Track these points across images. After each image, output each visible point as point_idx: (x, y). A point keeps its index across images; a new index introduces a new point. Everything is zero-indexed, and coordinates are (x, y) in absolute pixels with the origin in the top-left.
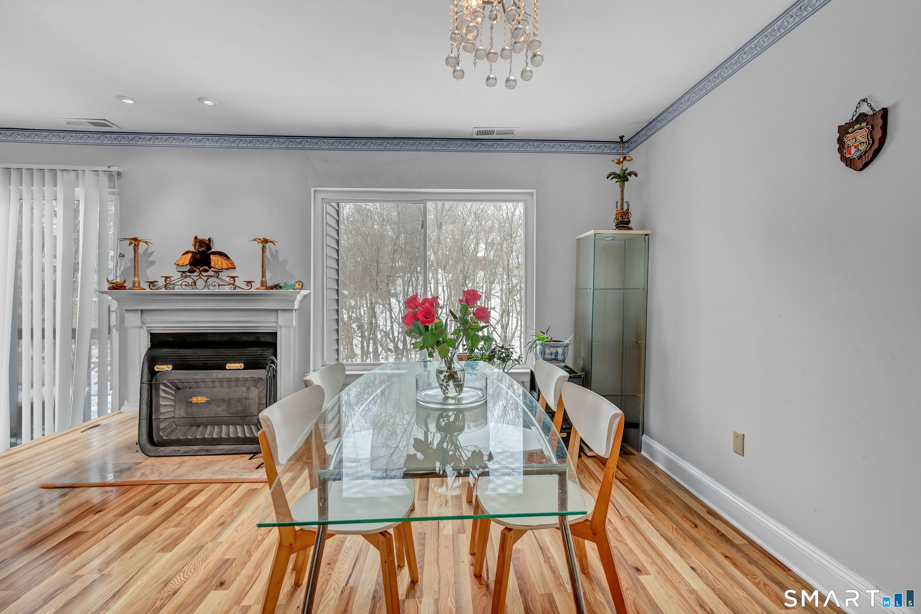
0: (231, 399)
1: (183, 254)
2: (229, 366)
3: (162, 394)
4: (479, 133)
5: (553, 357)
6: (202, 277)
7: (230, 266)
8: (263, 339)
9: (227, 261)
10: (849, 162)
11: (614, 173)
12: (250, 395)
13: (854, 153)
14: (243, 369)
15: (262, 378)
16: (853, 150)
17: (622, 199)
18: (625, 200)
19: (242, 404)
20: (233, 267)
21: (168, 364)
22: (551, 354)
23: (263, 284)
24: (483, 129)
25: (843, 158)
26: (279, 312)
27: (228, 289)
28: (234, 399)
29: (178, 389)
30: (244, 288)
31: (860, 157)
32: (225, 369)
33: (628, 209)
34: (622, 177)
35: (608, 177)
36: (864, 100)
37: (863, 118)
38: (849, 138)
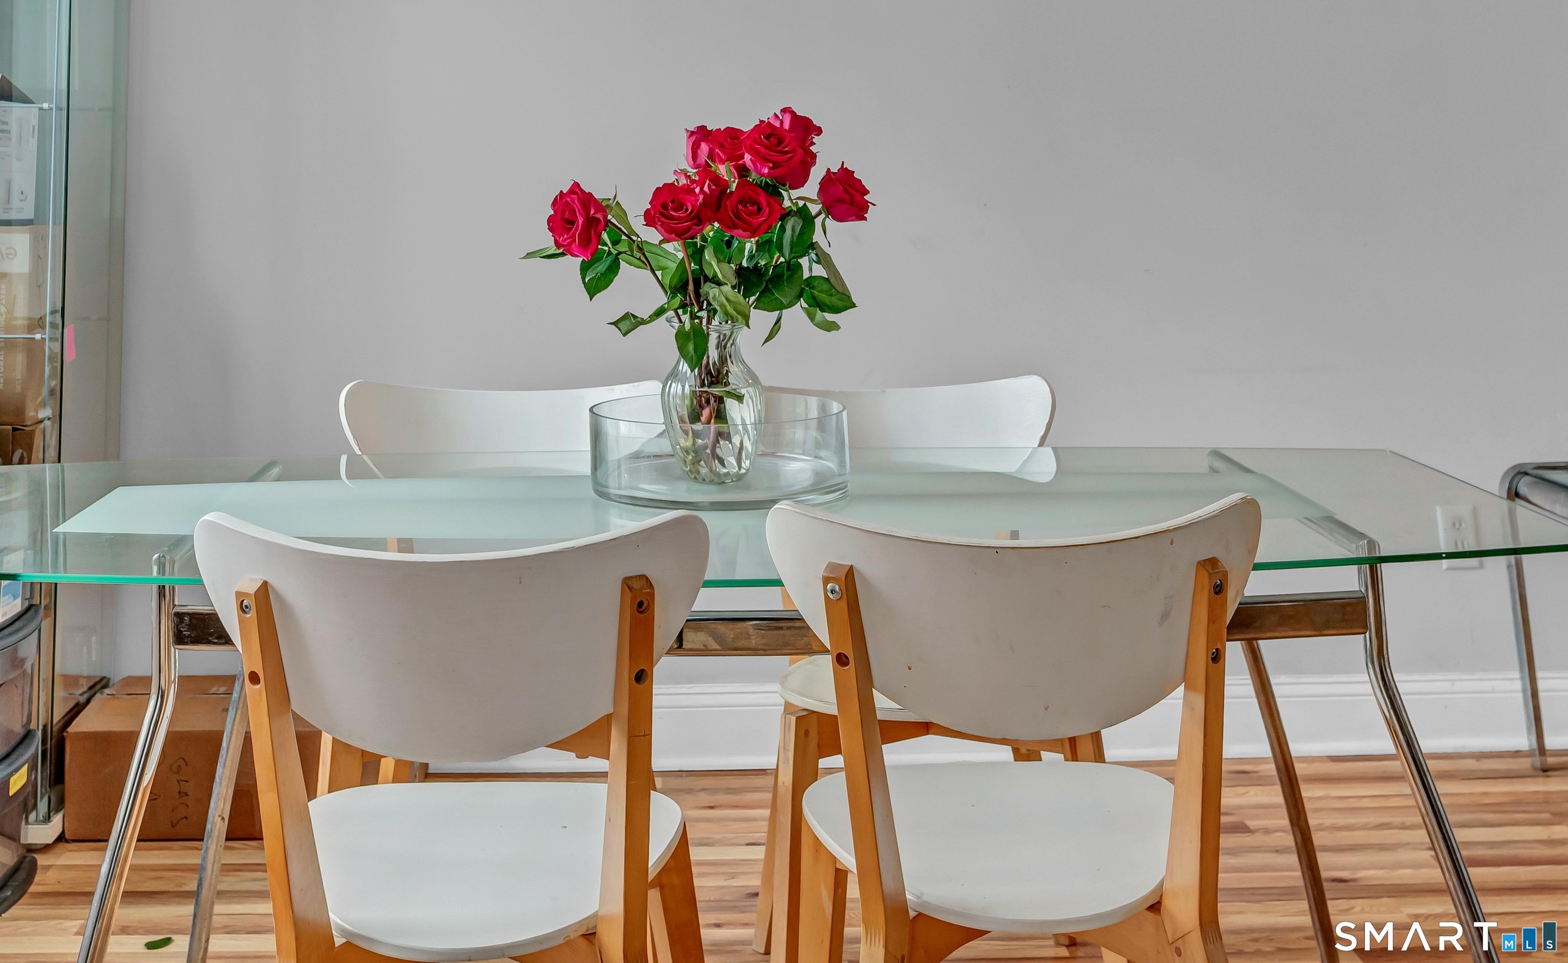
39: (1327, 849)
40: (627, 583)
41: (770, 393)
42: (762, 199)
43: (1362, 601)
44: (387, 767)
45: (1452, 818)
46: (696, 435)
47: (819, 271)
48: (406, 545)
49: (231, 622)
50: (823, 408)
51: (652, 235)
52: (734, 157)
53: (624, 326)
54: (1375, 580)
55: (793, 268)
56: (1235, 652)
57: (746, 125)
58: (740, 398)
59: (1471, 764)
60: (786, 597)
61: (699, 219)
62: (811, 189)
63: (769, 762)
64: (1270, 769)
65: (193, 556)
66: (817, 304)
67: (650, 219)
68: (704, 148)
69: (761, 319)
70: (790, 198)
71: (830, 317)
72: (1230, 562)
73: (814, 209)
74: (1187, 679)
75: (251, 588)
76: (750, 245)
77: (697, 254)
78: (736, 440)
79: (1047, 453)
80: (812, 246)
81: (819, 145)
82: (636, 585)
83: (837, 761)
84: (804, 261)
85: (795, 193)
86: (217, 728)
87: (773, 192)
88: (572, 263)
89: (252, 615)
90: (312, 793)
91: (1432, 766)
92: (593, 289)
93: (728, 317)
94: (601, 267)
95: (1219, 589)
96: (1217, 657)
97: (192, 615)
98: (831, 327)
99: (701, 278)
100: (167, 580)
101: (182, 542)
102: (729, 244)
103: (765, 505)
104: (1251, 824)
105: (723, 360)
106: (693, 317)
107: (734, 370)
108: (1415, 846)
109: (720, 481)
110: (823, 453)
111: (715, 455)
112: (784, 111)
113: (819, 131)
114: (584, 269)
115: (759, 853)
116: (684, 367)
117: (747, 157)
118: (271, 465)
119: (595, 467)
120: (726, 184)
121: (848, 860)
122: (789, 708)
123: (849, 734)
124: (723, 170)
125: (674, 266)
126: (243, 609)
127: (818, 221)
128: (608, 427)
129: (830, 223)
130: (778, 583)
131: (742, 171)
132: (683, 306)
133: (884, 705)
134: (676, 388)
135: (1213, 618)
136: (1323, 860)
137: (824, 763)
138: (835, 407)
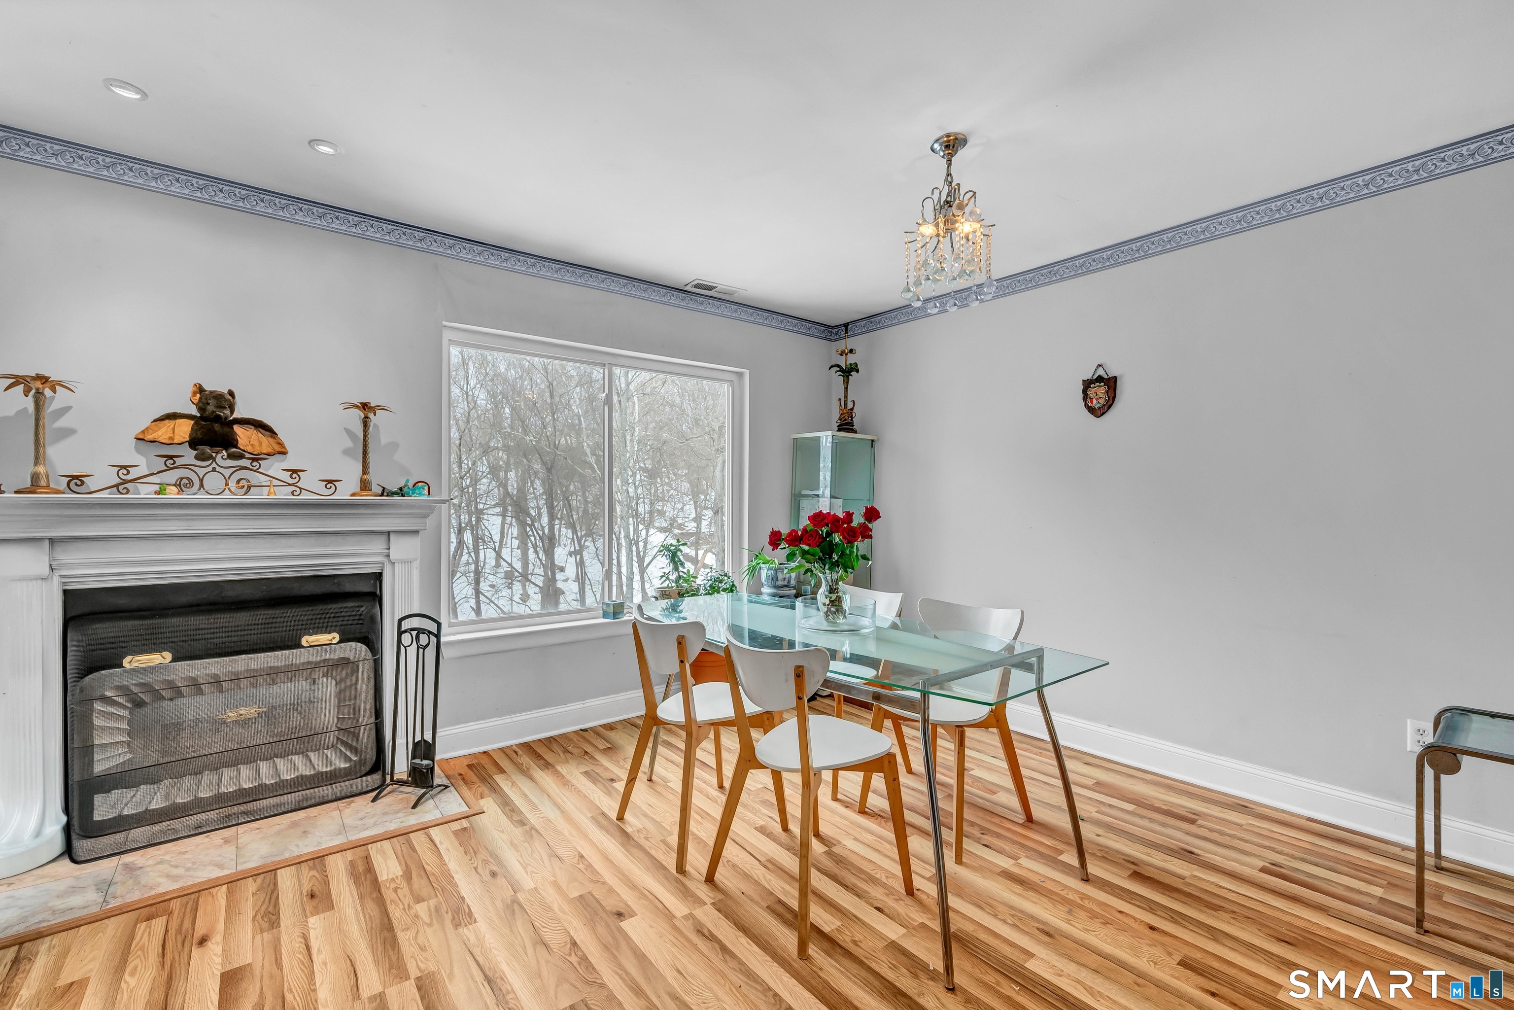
0: (276, 708)
1: (155, 421)
2: (305, 640)
3: (98, 722)
4: (697, 286)
5: (786, 583)
6: (218, 469)
7: (277, 448)
8: (349, 587)
9: (271, 440)
10: (1091, 410)
11: (838, 366)
12: (319, 694)
13: (1095, 404)
14: (338, 643)
15: (348, 659)
16: (1095, 401)
17: (846, 397)
18: (849, 399)
19: (301, 713)
20: (284, 450)
21: (160, 651)
22: (784, 579)
23: (365, 485)
24: (704, 283)
25: (1086, 405)
26: (392, 536)
27: (283, 494)
28: (282, 706)
29: (138, 704)
30: (320, 491)
31: (1099, 408)
32: (299, 646)
33: (852, 409)
34: (847, 372)
35: (830, 368)
36: (1100, 366)
37: (1100, 379)
38: (1091, 392)
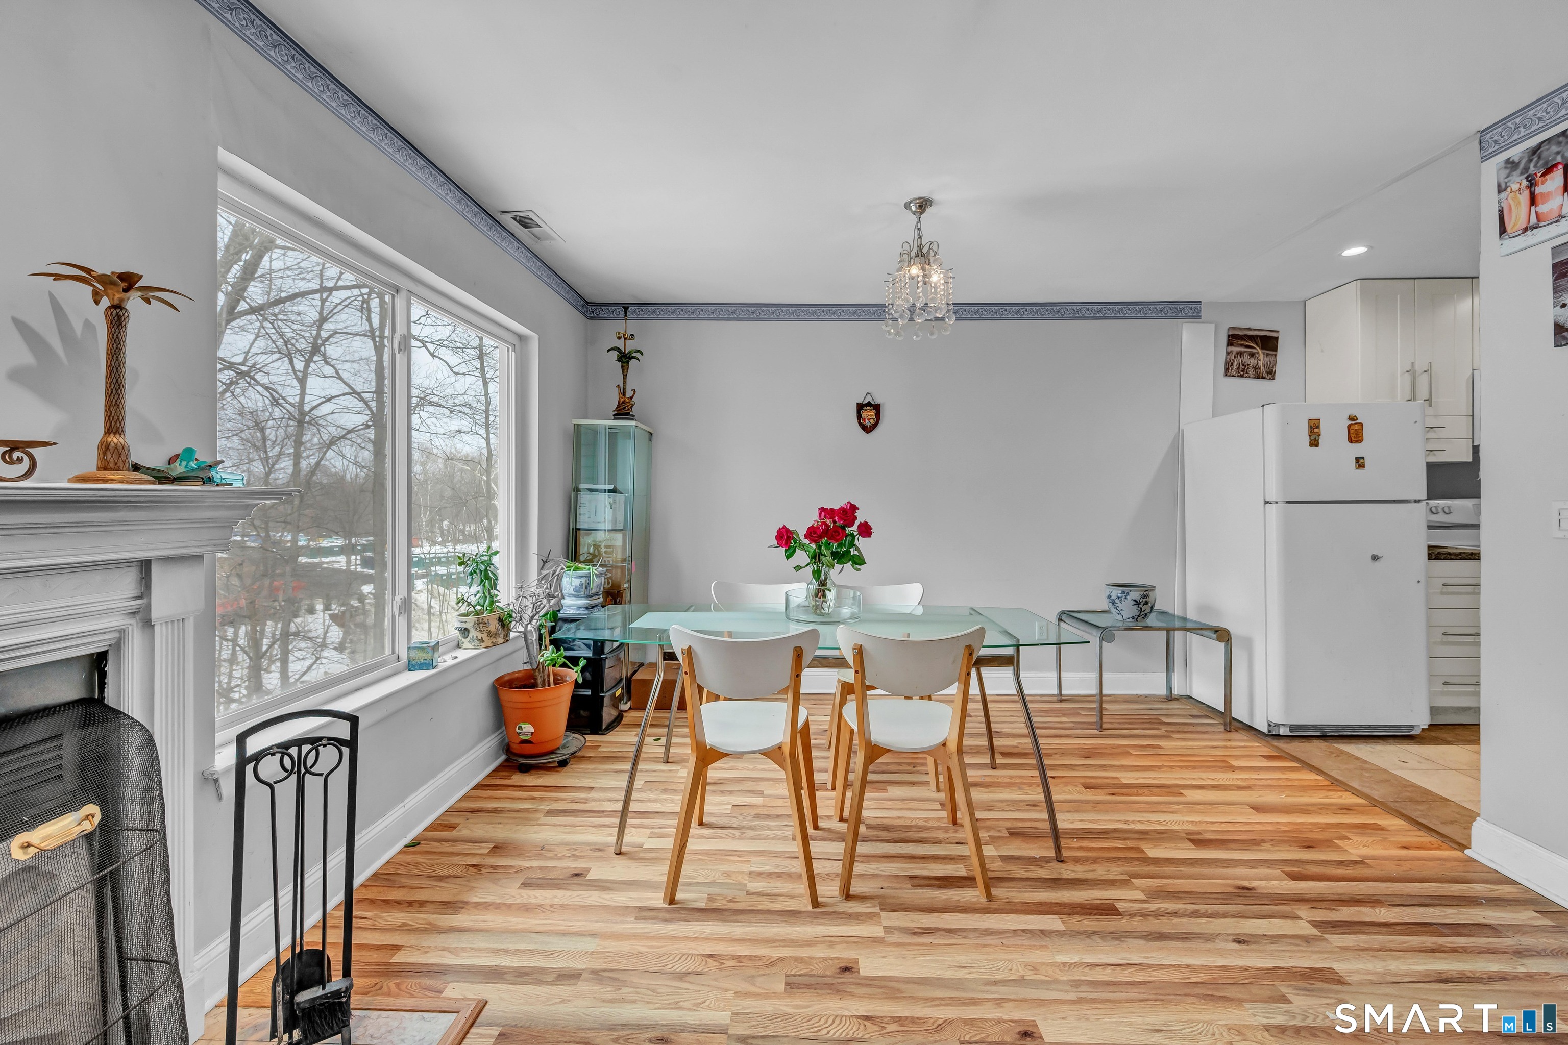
4: (520, 218)
10: (863, 427)
11: (618, 350)
13: (866, 423)
16: (865, 421)
17: (625, 384)
18: (628, 388)
23: (115, 459)
24: (534, 217)
25: (860, 424)
26: (155, 567)
31: (869, 427)
33: (631, 398)
34: (625, 358)
35: (609, 351)
36: (868, 393)
37: (869, 404)
38: (864, 413)
39: (994, 722)
40: (795, 649)
41: (839, 587)
42: (840, 531)
43: (1013, 657)
44: (722, 697)
45: (1032, 714)
46: (816, 601)
47: (856, 553)
48: (730, 635)
49: (679, 655)
50: (855, 593)
51: (807, 541)
52: (832, 517)
53: (797, 569)
54: (1018, 651)
55: (848, 552)
56: (974, 672)
57: (836, 507)
58: (830, 591)
59: (1039, 698)
60: (841, 652)
61: (821, 537)
62: (855, 527)
63: (833, 691)
64: (980, 698)
65: (669, 636)
66: (855, 563)
67: (806, 537)
68: (823, 514)
69: (838, 567)
70: (848, 530)
71: (858, 567)
72: (975, 645)
73: (855, 534)
74: (959, 680)
75: (686, 647)
76: (836, 545)
77: (820, 547)
78: (828, 603)
79: (921, 607)
80: (854, 545)
81: (858, 514)
82: (798, 649)
83: (853, 697)
84: (852, 550)
85: (850, 529)
86: (675, 678)
87: (843, 528)
88: (783, 549)
89: (686, 655)
90: (701, 704)
91: (1027, 698)
92: (788, 557)
93: (828, 566)
94: (791, 551)
95: (971, 654)
96: (969, 674)
97: (668, 653)
98: (858, 570)
99: (820, 554)
100: (661, 643)
101: (665, 631)
102: (829, 544)
103: (837, 623)
104: (972, 714)
105: (825, 579)
106: (817, 566)
107: (829, 582)
108: (1020, 723)
109: (822, 615)
110: (853, 607)
111: (822, 607)
112: (848, 502)
113: (858, 509)
114: (786, 551)
115: (828, 718)
116: (814, 581)
117: (836, 518)
118: (692, 606)
119: (786, 610)
120: (830, 526)
121: (856, 729)
122: (839, 680)
123: (858, 688)
124: (828, 522)
125: (812, 550)
126: (683, 653)
127: (857, 538)
128: (791, 598)
129: (860, 538)
130: (839, 648)
131: (835, 522)
132: (815, 563)
133: (867, 683)
134: (811, 587)
135: (968, 663)
136: (993, 725)
137: (849, 697)
138: (858, 594)
